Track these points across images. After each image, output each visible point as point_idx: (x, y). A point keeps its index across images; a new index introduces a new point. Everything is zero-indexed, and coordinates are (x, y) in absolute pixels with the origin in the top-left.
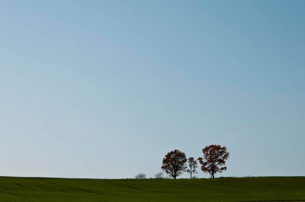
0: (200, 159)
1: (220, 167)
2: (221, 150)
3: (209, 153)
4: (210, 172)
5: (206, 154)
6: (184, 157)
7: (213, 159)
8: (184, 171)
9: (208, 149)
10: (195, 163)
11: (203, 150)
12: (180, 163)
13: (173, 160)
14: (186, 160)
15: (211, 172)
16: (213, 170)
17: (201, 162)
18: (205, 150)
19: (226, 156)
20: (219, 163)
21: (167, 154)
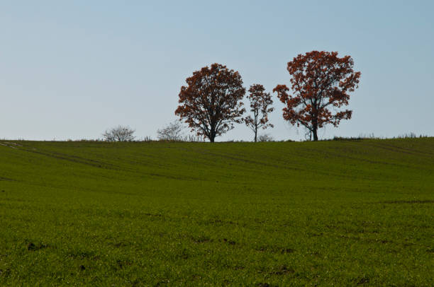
0: (281, 89)
1: (333, 110)
2: (337, 66)
3: (305, 73)
4: (306, 125)
5: (297, 77)
6: (239, 84)
7: (317, 88)
8: (238, 121)
9: (303, 61)
10: (268, 100)
11: (290, 64)
12: (226, 98)
13: (207, 91)
14: (243, 91)
15: (310, 124)
16: (316, 118)
17: (284, 98)
18: (295, 65)
19: (355, 78)
20: (331, 102)
21: (192, 75)
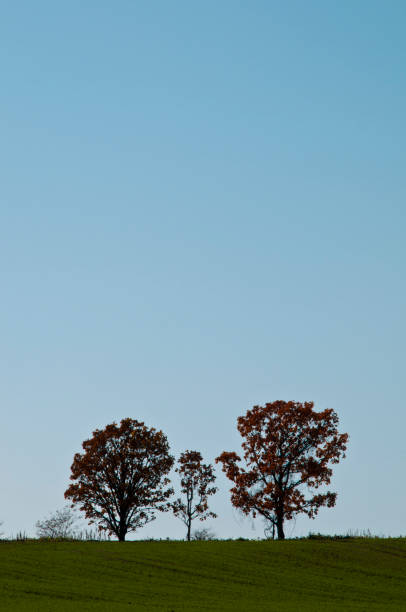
0: (228, 458)
1: (308, 492)
2: (312, 425)
3: (264, 435)
4: (266, 514)
5: (253, 440)
6: (163, 449)
7: (282, 458)
8: (161, 509)
9: (262, 416)
10: (208, 474)
11: (241, 420)
12: (144, 473)
13: (114, 460)
14: (170, 462)
15: (272, 513)
16: (281, 504)
17: (232, 472)
18: (250, 421)
19: (340, 443)
20: (304, 479)
21: (91, 437)
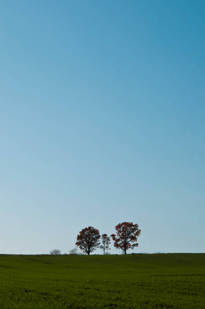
0: (113, 236)
1: (132, 243)
2: (133, 228)
3: (121, 230)
4: (122, 248)
5: (119, 231)
6: (98, 234)
7: (126, 235)
8: (98, 247)
9: (121, 226)
10: (108, 239)
11: (116, 227)
12: (94, 239)
13: (87, 236)
14: (100, 236)
15: (123, 248)
16: (125, 246)
17: (114, 239)
18: (118, 227)
19: (139, 232)
20: (131, 240)
21: (81, 231)
